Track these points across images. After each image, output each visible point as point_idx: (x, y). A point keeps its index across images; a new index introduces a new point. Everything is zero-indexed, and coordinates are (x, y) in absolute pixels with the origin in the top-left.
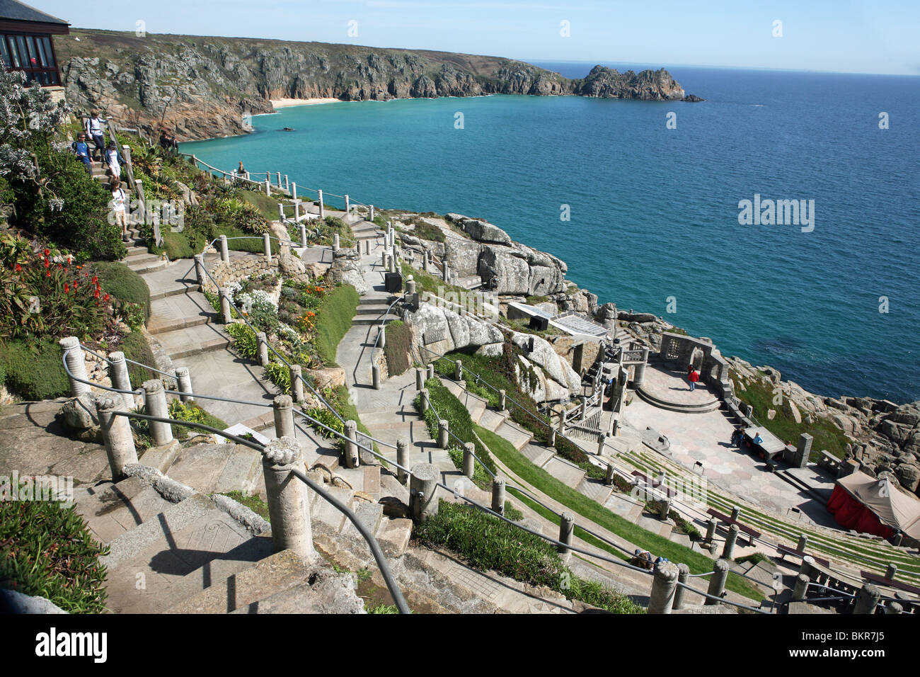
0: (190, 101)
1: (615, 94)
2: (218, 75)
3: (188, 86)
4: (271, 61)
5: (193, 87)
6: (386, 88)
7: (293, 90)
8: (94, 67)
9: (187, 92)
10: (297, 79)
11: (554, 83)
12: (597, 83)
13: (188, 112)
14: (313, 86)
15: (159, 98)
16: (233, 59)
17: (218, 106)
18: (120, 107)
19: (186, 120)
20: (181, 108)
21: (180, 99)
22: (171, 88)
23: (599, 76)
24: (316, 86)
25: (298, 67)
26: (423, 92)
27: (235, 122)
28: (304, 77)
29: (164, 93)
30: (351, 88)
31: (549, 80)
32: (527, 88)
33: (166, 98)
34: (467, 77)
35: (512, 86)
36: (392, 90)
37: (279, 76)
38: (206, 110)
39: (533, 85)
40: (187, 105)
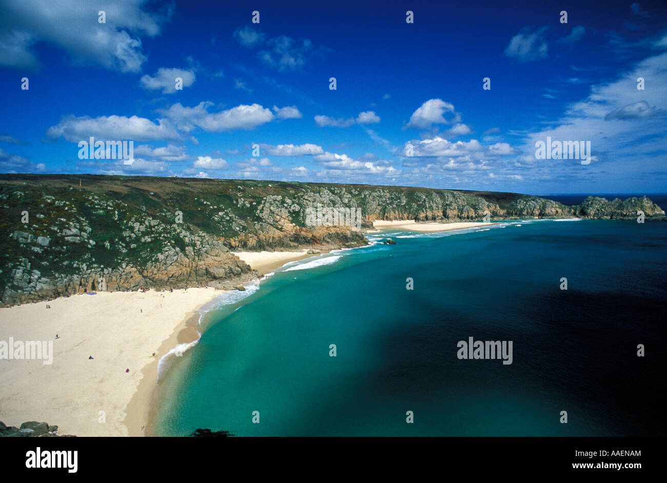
1: (606, 215)
4: (370, 197)
6: (442, 214)
7: (383, 216)
8: (279, 201)
10: (386, 207)
11: (557, 209)
12: (591, 208)
14: (395, 213)
16: (348, 196)
18: (291, 225)
23: (592, 203)
24: (397, 212)
25: (386, 201)
26: (466, 216)
28: (390, 207)
30: (420, 214)
31: (553, 207)
32: (537, 212)
34: (495, 206)
35: (526, 211)
36: (445, 215)
37: (374, 206)
39: (541, 211)
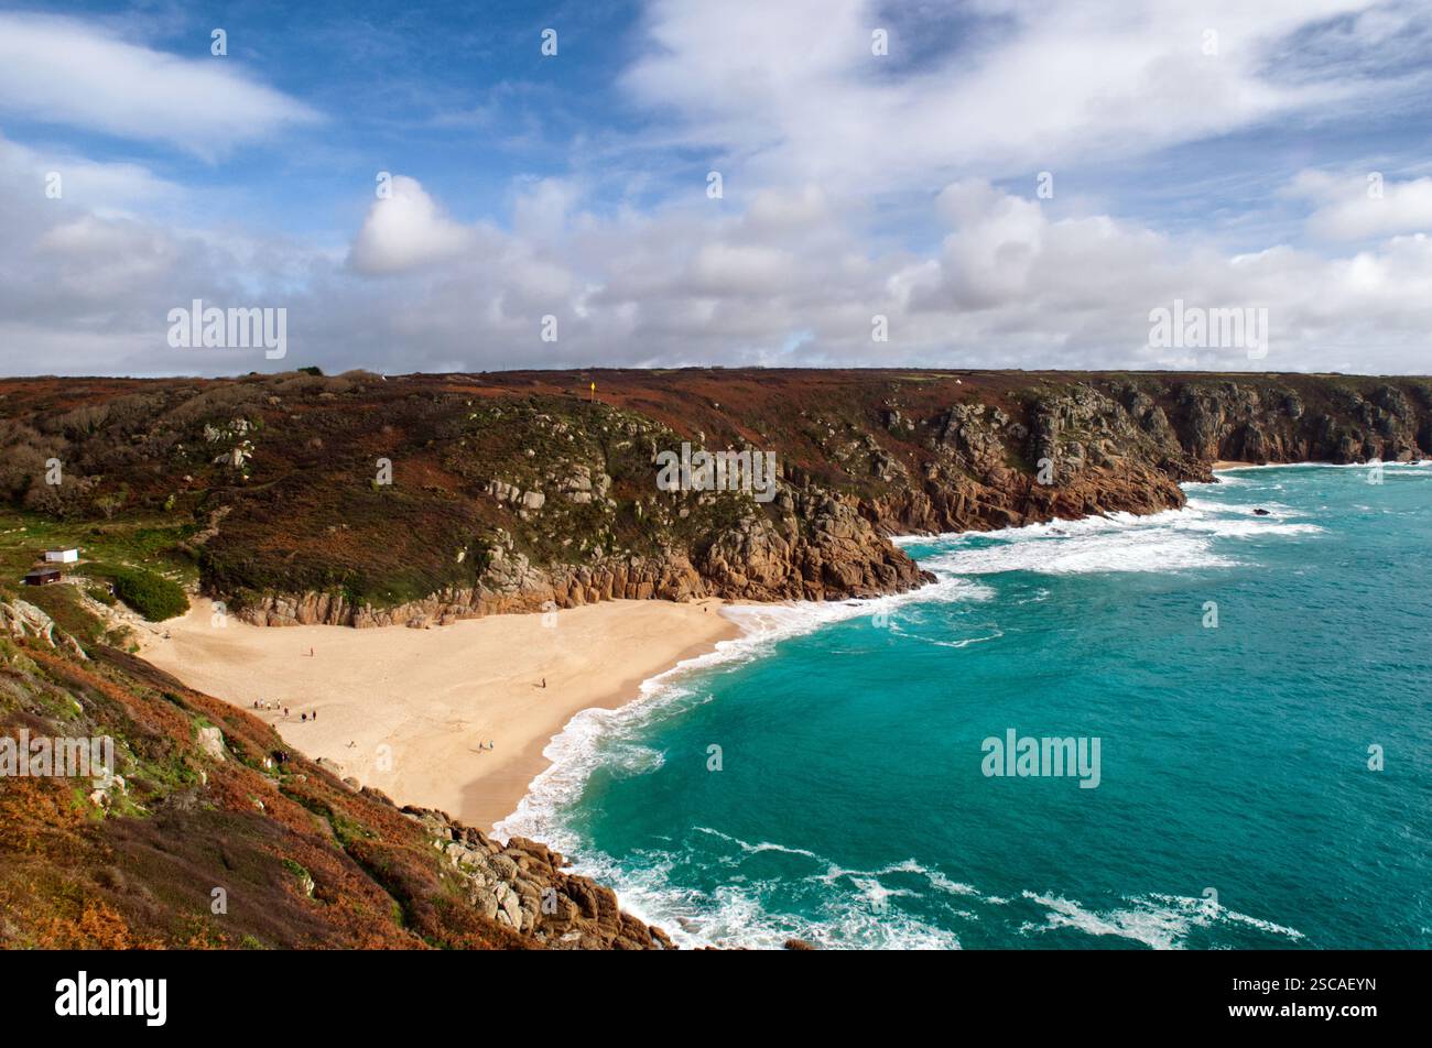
0: (1106, 465)
2: (1128, 424)
3: (1103, 442)
4: (1205, 403)
5: (1110, 443)
7: (1239, 446)
9: (1102, 449)
10: (1245, 429)
13: (1104, 482)
14: (1273, 440)
15: (1062, 459)
16: (1144, 401)
17: (1146, 474)
18: (1006, 471)
19: (1099, 493)
20: (1092, 475)
21: (1091, 461)
22: (1079, 445)
24: (1278, 439)
25: (1248, 410)
27: (1172, 497)
28: (1257, 426)
29: (1072, 451)
30: (1346, 442)
33: (1072, 460)
37: (1216, 425)
38: (1130, 478)
40: (1100, 470)
